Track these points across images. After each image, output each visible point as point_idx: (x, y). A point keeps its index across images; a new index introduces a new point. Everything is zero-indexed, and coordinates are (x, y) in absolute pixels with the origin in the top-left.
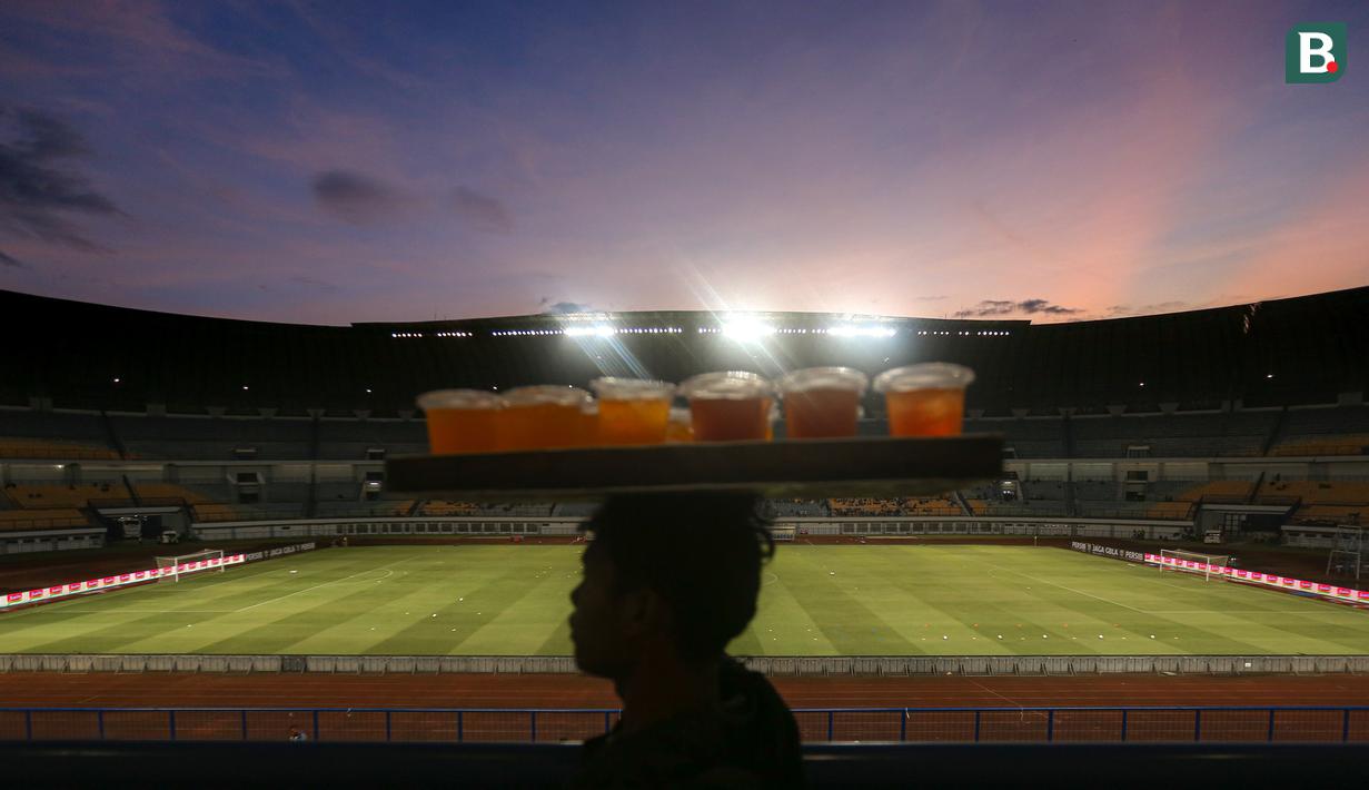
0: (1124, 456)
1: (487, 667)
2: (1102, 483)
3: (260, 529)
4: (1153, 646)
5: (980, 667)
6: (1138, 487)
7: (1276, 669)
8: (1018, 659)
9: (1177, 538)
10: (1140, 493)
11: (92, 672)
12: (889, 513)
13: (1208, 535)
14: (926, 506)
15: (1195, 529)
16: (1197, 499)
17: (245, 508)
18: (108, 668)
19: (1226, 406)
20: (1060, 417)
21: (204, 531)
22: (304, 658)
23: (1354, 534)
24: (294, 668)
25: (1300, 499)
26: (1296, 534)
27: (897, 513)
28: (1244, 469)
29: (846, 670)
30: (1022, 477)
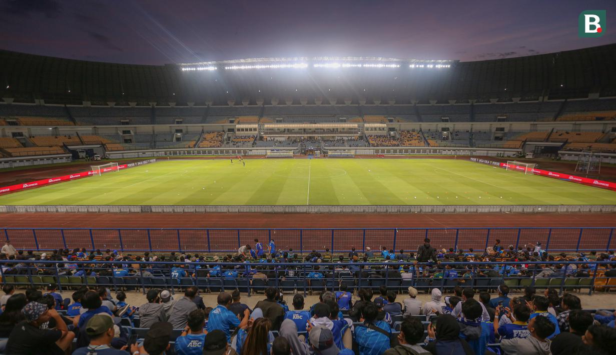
0: (495, 121)
1: (225, 210)
2: (485, 133)
3: (133, 154)
4: (501, 201)
5: (429, 210)
6: (499, 134)
7: (551, 211)
8: (445, 207)
9: (514, 156)
10: (500, 137)
11: (67, 212)
12: (395, 145)
13: (527, 155)
14: (410, 142)
15: (522, 152)
16: (524, 140)
17: (127, 145)
18: (73, 211)
19: (541, 99)
20: (469, 104)
21: (111, 155)
22: (150, 206)
23: (588, 155)
24: (146, 211)
25: (567, 140)
26: (563, 154)
27: (398, 145)
28: (545, 127)
29: (373, 211)
30: (451, 130)
